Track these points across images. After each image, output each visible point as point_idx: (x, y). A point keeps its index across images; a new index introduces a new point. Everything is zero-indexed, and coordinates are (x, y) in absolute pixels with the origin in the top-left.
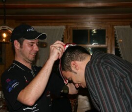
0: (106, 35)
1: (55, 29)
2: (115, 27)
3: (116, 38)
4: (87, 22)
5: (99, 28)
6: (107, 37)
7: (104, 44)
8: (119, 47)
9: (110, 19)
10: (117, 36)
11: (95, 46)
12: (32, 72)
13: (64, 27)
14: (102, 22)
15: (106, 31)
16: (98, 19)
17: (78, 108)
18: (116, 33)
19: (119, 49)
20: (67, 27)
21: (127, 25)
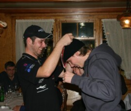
0: (94, 28)
1: (44, 23)
2: (103, 20)
3: (103, 31)
4: (75, 15)
5: (87, 21)
6: (95, 30)
7: (93, 36)
8: (107, 40)
9: (98, 12)
10: (104, 29)
11: (83, 39)
12: (39, 61)
13: (53, 21)
14: (90, 15)
15: (94, 24)
16: (86, 12)
17: (68, 98)
18: (104, 26)
19: (106, 41)
20: (56, 20)
21: (114, 18)
